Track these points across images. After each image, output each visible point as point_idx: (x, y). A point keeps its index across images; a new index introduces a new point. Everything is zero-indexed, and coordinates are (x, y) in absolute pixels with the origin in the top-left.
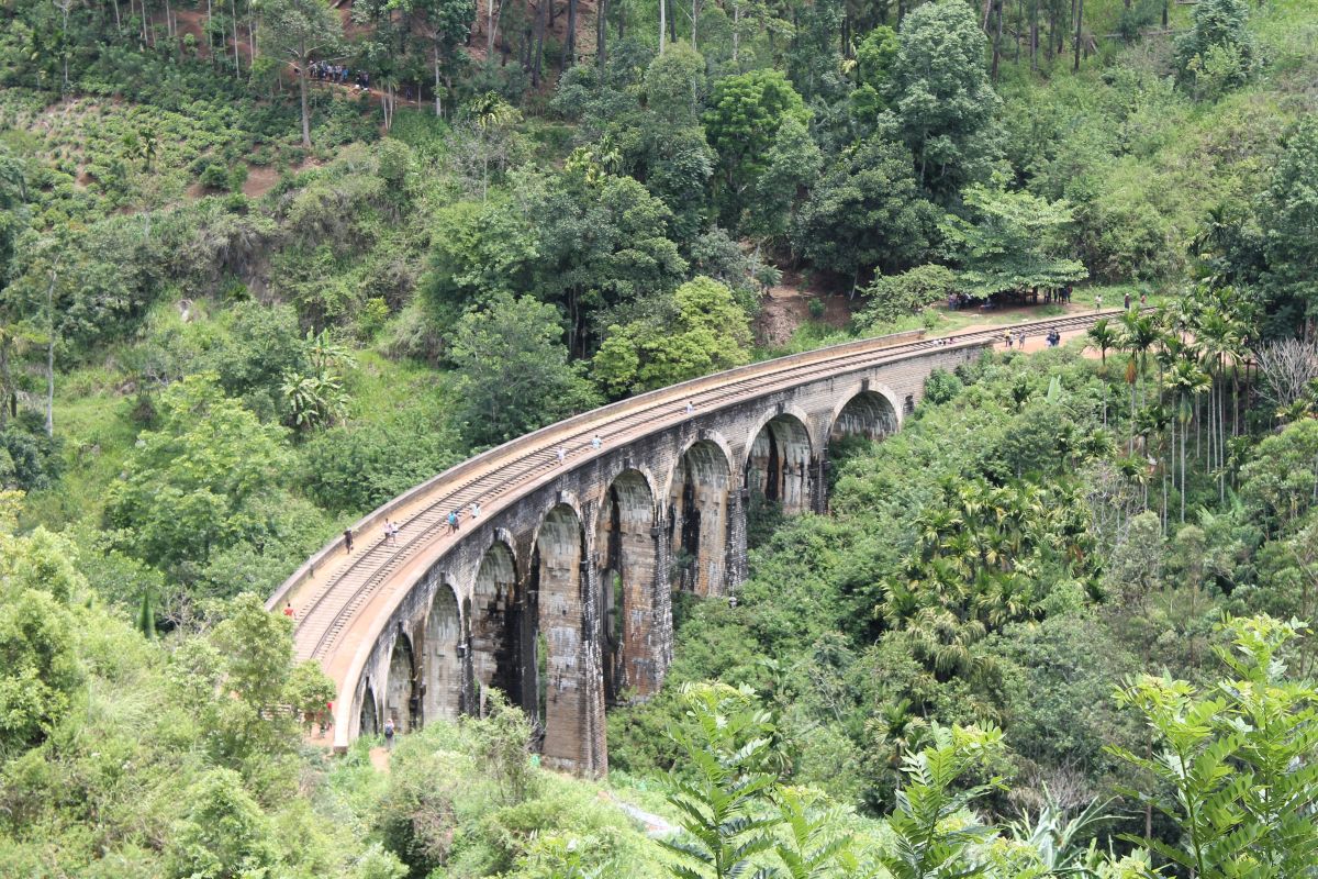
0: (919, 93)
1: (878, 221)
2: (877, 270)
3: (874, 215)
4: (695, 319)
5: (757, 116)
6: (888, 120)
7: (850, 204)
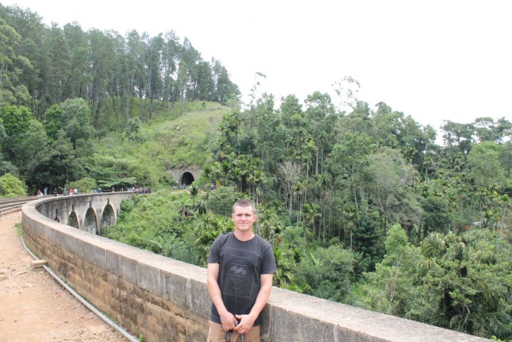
0: (73, 122)
1: (66, 163)
2: (67, 181)
3: (64, 161)
4: (9, 190)
5: (20, 120)
6: (62, 133)
7: (55, 157)
